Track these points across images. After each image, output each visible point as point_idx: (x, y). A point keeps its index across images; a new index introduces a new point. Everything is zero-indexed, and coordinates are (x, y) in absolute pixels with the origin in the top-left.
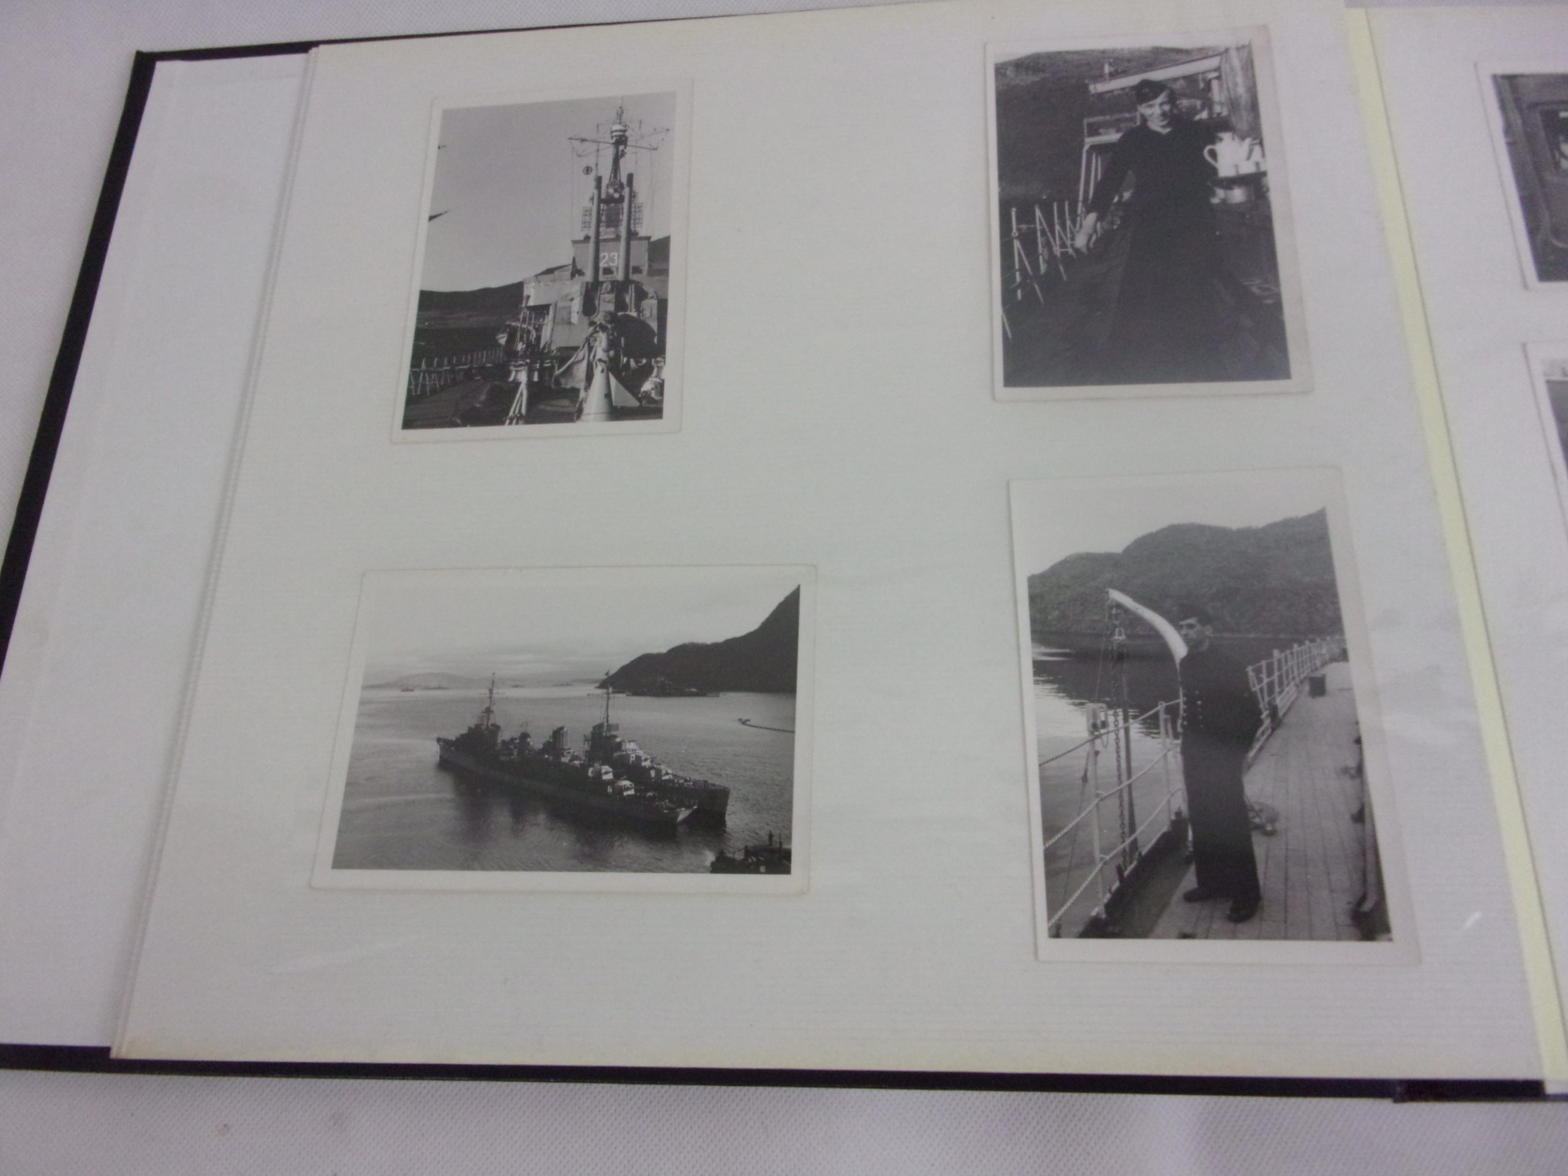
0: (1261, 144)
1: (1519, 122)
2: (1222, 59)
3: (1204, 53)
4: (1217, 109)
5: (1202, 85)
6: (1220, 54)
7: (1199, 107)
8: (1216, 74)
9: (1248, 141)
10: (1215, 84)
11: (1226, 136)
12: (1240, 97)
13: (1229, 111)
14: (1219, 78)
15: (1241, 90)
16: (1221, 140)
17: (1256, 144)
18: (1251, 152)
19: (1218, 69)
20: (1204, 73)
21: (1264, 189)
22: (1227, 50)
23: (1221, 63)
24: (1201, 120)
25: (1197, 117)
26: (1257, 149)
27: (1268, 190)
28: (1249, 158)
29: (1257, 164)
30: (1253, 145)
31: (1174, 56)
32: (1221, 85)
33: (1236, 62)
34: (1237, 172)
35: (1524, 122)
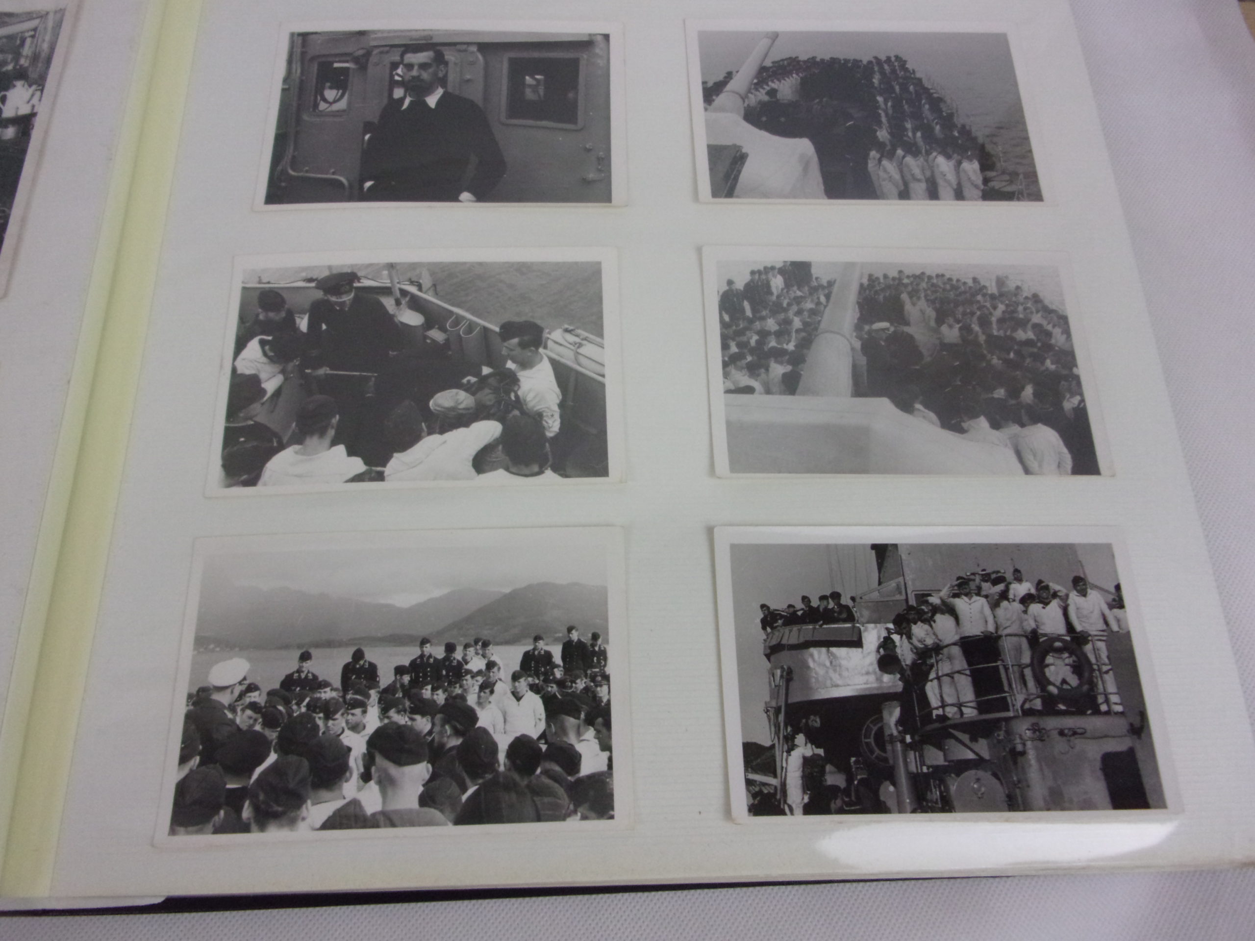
0: (42, 91)
1: (299, 71)
2: (41, 21)
3: (29, 16)
4: (22, 61)
5: (18, 42)
6: (41, 17)
7: (9, 60)
8: (32, 33)
9: (34, 87)
10: (28, 41)
11: (19, 84)
12: (44, 50)
13: (30, 65)
14: (33, 37)
15: (45, 46)
16: (14, 86)
17: (39, 90)
18: (33, 95)
19: (35, 30)
20: (22, 32)
21: (31, 126)
22: (47, 13)
23: (40, 23)
24: (7, 71)
25: (4, 69)
26: (38, 93)
27: (33, 128)
28: (28, 102)
29: (33, 106)
30: (36, 90)
31: (7, 19)
32: (32, 43)
33: (50, 24)
34: (17, 112)
35: (302, 73)
